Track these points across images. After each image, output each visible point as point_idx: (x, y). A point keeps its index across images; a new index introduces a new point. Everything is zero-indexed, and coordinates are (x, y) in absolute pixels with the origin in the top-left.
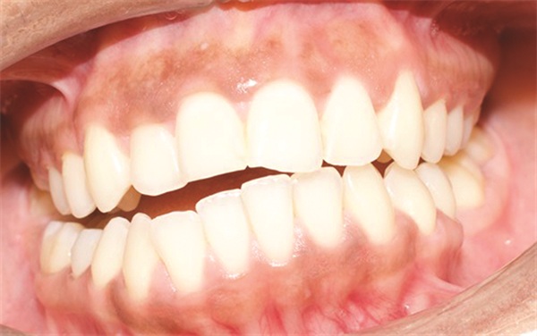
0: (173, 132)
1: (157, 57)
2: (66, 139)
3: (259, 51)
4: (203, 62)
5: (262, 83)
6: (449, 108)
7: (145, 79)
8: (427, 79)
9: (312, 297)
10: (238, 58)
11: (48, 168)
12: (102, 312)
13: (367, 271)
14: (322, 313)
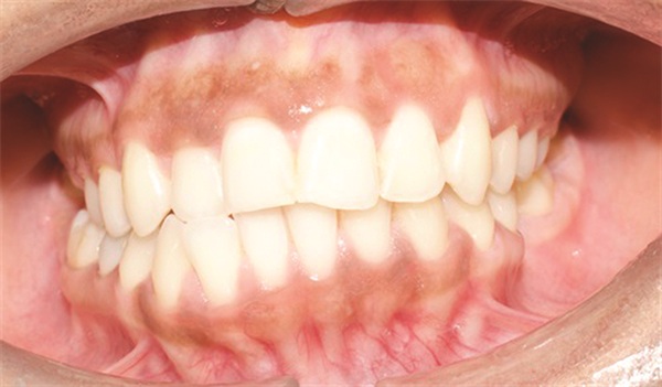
0: (219, 156)
1: (204, 73)
2: (103, 151)
3: (315, 75)
4: (253, 84)
5: (317, 110)
6: (521, 134)
7: (190, 97)
8: (497, 106)
9: (355, 314)
10: (291, 82)
11: (84, 177)
12: (128, 317)
13: (415, 289)
14: (364, 331)
